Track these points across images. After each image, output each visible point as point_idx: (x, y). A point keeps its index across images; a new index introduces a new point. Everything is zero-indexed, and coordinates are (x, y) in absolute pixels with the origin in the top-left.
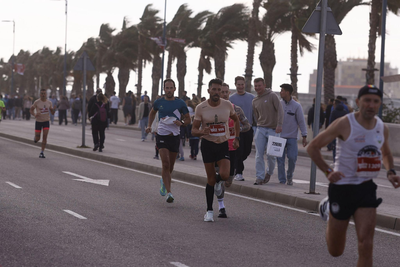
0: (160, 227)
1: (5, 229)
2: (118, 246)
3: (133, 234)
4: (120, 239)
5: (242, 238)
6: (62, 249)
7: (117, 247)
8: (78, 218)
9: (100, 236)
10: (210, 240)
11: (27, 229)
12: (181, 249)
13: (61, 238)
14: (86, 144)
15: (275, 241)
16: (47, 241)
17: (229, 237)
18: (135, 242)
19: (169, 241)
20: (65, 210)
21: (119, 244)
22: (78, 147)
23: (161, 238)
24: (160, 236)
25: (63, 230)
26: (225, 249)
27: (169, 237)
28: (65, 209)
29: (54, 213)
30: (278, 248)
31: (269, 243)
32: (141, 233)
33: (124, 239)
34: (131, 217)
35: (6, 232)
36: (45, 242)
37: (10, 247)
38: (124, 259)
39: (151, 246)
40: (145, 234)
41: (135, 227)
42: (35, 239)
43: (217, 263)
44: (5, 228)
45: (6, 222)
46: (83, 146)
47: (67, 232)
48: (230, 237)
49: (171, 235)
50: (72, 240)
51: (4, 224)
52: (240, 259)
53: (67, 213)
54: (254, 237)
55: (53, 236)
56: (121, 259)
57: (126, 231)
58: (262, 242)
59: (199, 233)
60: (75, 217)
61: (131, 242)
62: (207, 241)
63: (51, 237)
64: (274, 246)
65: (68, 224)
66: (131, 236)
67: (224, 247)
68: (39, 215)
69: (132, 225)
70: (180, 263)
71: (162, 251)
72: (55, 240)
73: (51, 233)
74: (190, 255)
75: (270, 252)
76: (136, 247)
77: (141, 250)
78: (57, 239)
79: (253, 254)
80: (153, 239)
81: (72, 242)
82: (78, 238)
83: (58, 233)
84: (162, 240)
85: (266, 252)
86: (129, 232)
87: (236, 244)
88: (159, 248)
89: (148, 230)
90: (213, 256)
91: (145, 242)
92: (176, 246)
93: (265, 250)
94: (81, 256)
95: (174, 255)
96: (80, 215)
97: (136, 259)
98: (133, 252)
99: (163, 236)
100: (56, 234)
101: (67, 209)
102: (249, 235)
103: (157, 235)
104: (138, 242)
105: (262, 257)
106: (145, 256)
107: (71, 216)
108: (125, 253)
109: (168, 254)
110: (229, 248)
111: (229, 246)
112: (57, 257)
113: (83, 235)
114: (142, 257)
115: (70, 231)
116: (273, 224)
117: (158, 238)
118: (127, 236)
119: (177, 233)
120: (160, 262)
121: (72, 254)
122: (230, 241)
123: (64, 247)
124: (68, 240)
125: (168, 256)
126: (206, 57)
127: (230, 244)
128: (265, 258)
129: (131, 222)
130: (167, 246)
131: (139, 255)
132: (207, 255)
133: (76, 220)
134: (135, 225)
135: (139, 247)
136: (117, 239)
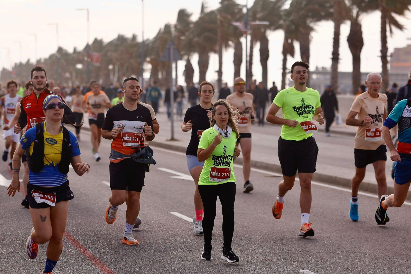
0: (277, 230)
1: (116, 237)
2: (239, 252)
3: (250, 239)
4: (238, 245)
5: (366, 240)
6: (181, 258)
7: (238, 254)
8: (188, 221)
9: (216, 241)
10: (333, 243)
11: (138, 236)
12: (305, 255)
13: (177, 245)
14: (176, 137)
15: (402, 242)
16: (163, 249)
17: (352, 239)
18: (255, 248)
19: (290, 246)
20: (172, 213)
21: (239, 250)
22: (167, 140)
23: (281, 242)
24: (280, 239)
25: (176, 235)
26: (352, 253)
27: (290, 241)
28: (171, 211)
29: (161, 216)
30: (408, 251)
31: (396, 244)
32: (259, 237)
33: (242, 245)
34: (243, 218)
35: (118, 239)
36: (162, 250)
37: (126, 257)
38: (250, 268)
39: (273, 252)
40: (263, 238)
41: (250, 230)
42: (150, 247)
43: (349, 270)
44: (115, 235)
45: (115, 228)
46: (173, 139)
47: (181, 237)
48: (354, 238)
49: (291, 238)
50: (188, 247)
51: (114, 231)
52: (371, 265)
53: (175, 216)
54: (379, 239)
55: (168, 242)
56: (245, 267)
57: (242, 236)
58: (389, 244)
59: (320, 235)
60: (185, 220)
61: (250, 247)
62: (331, 244)
63: (166, 244)
64: (403, 248)
65: (180, 229)
66: (249, 240)
67: (351, 250)
68: (146, 219)
69: (246, 228)
70: (310, 271)
71: (286, 257)
72: (170, 247)
73: (165, 240)
74: (317, 261)
75: (401, 255)
76: (258, 253)
77: (264, 256)
78: (172, 247)
79: (384, 258)
80: (272, 243)
81: (189, 249)
82: (194, 245)
83: (172, 240)
84: (283, 244)
85: (397, 256)
86: (246, 236)
87: (362, 247)
88: (282, 254)
89: (264, 233)
90: (341, 262)
91: (265, 247)
92: (299, 251)
93: (395, 253)
94: (203, 265)
95: (300, 261)
96: (189, 218)
97: (262, 267)
98: (256, 259)
99: (282, 240)
100: (170, 240)
101: (174, 212)
102: (373, 236)
103: (276, 239)
104: (258, 247)
105: (394, 262)
106: (270, 263)
107: (180, 219)
108: (248, 260)
109: (294, 261)
110: (356, 252)
111: (355, 249)
112: (178, 268)
113: (199, 241)
114: (268, 266)
115: (184, 237)
116: (394, 222)
117: (278, 242)
118: (244, 241)
119: (296, 235)
120: (288, 270)
121: (193, 263)
122: (354, 244)
123: (182, 255)
124: (185, 248)
125: (294, 263)
126: (289, 41)
127: (355, 248)
128: (398, 263)
129: (245, 224)
130: (289, 251)
131: (263, 263)
132: (335, 261)
133: (186, 223)
134: (250, 228)
135: (261, 254)
136: (235, 245)
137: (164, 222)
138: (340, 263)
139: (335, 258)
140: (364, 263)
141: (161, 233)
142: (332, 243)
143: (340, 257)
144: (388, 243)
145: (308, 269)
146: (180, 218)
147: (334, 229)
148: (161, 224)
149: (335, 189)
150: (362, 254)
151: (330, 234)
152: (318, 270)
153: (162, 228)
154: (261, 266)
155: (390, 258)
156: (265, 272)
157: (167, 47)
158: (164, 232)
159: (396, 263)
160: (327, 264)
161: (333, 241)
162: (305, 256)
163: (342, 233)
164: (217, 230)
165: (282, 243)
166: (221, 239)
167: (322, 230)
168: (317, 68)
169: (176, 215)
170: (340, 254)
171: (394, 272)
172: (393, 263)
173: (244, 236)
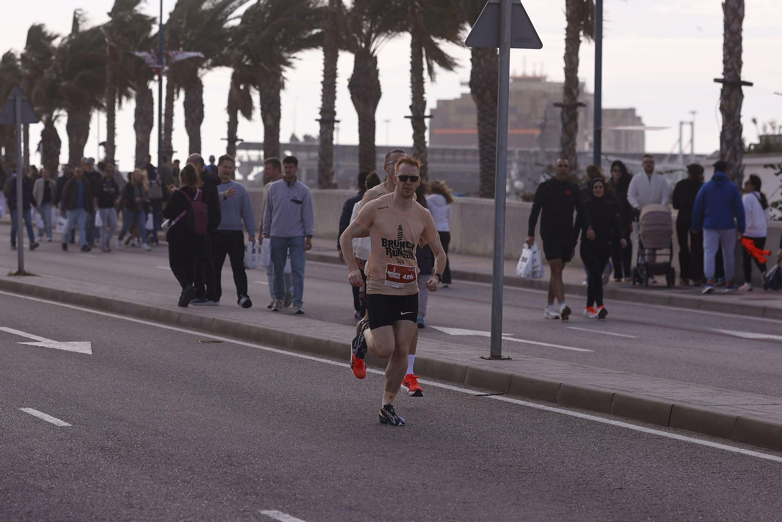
0: (219, 438)
2: (149, 480)
3: (171, 455)
4: (148, 466)
5: (384, 456)
6: (41, 491)
7: (148, 482)
8: (53, 425)
9: (107, 460)
10: (323, 461)
12: (272, 483)
13: (34, 468)
14: (27, 267)
15: (448, 459)
16: (8, 475)
18: (179, 472)
19: (244, 467)
20: (23, 409)
21: (151, 476)
22: (10, 275)
23: (227, 460)
24: (225, 456)
25: (32, 450)
26: (357, 479)
27: (243, 459)
28: (22, 407)
29: (3, 414)
30: (458, 474)
31: (438, 463)
32: (186, 452)
33: (156, 466)
34: (157, 418)
36: (5, 478)
38: (170, 508)
39: (212, 479)
40: (194, 455)
41: (171, 440)
43: (350, 508)
46: (21, 272)
47: (41, 454)
48: (360, 453)
49: (245, 454)
50: (55, 471)
52: (392, 500)
53: (28, 414)
54: (406, 453)
55: (17, 463)
56: (162, 507)
57: (156, 450)
58: (424, 463)
59: (298, 448)
60: (48, 423)
61: (171, 471)
62: (318, 463)
63: (13, 466)
64: (450, 470)
65: (38, 439)
66: (169, 458)
67: (355, 474)
69: (163, 435)
70: (280, 513)
71: (237, 488)
72: (22, 472)
73: (11, 459)
74: (294, 495)
75: (446, 482)
76: (185, 482)
77: (197, 487)
78: (26, 471)
79: (414, 487)
80: (211, 463)
81: (57, 475)
82: (67, 467)
83: (24, 458)
84: (231, 465)
85: (439, 483)
86: (162, 450)
87: (375, 468)
88: (230, 483)
89: (196, 445)
90: (338, 496)
91: (198, 470)
92: (262, 477)
93: (434, 479)
94: (84, 503)
95: (263, 495)
96: (56, 419)
97: (192, 506)
98: (182, 492)
99: (230, 457)
100: (21, 460)
101: (27, 407)
102: (395, 449)
103: (218, 455)
104: (186, 470)
105: (433, 494)
106: (206, 499)
107: (38, 421)
108: (167, 494)
109: (251, 495)
110: (364, 478)
111: (363, 472)
112: (38, 509)
113: (75, 460)
114: (203, 503)
115: (47, 454)
116: (435, 423)
117: (222, 461)
118: (160, 460)
119: (255, 448)
120: (240, 511)
121: (64, 501)
122: (362, 462)
123: (44, 486)
124: (49, 472)
125: (252, 497)
126: (242, 87)
127: (363, 469)
128: (440, 496)
129: (160, 429)
130: (243, 477)
131: (195, 498)
132: (327, 494)
133: (51, 428)
134: (169, 435)
135: (190, 482)
136: (143, 466)
137: (8, 426)
138: (335, 497)
139: (326, 488)
140: (378, 497)
141: (4, 445)
142: (321, 462)
143: (336, 487)
144: (423, 461)
145: (276, 508)
146: (38, 419)
147: (325, 437)
148: (4, 429)
149: (328, 365)
150: (376, 481)
151: (317, 445)
152: (295, 509)
153: (5, 437)
154: (191, 504)
155: (425, 487)
156: (199, 514)
157: (10, 97)
158: (10, 444)
159: (436, 496)
160: (311, 499)
161: (323, 458)
162: (271, 486)
163: (339, 443)
164: (109, 441)
165: (229, 463)
166: (117, 456)
167: (303, 438)
168: (294, 138)
169: (30, 413)
170: (335, 482)
171: (433, 511)
172: (432, 496)
173: (159, 450)
